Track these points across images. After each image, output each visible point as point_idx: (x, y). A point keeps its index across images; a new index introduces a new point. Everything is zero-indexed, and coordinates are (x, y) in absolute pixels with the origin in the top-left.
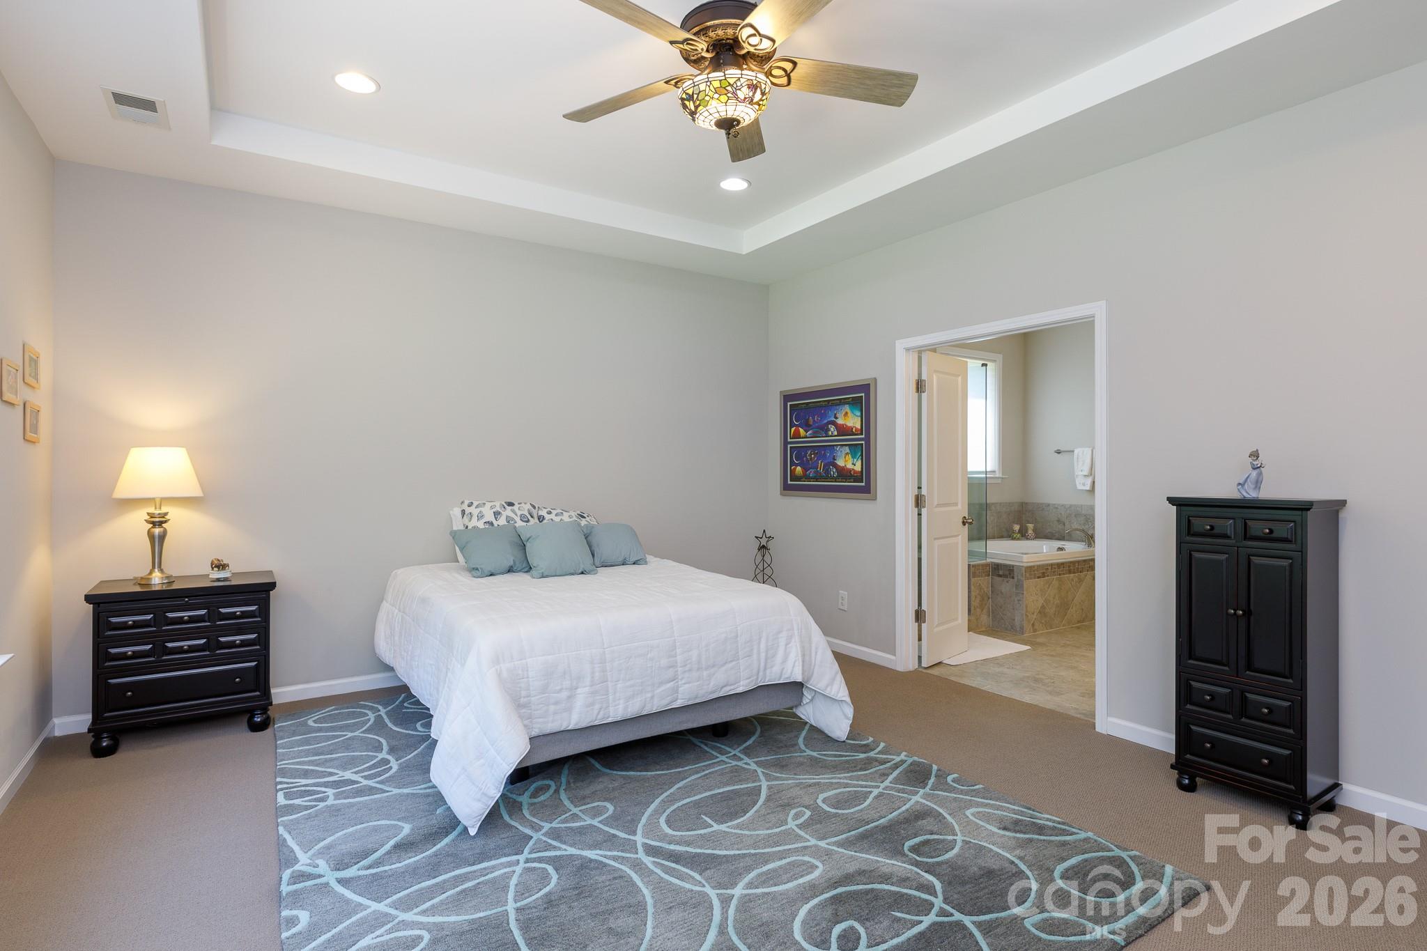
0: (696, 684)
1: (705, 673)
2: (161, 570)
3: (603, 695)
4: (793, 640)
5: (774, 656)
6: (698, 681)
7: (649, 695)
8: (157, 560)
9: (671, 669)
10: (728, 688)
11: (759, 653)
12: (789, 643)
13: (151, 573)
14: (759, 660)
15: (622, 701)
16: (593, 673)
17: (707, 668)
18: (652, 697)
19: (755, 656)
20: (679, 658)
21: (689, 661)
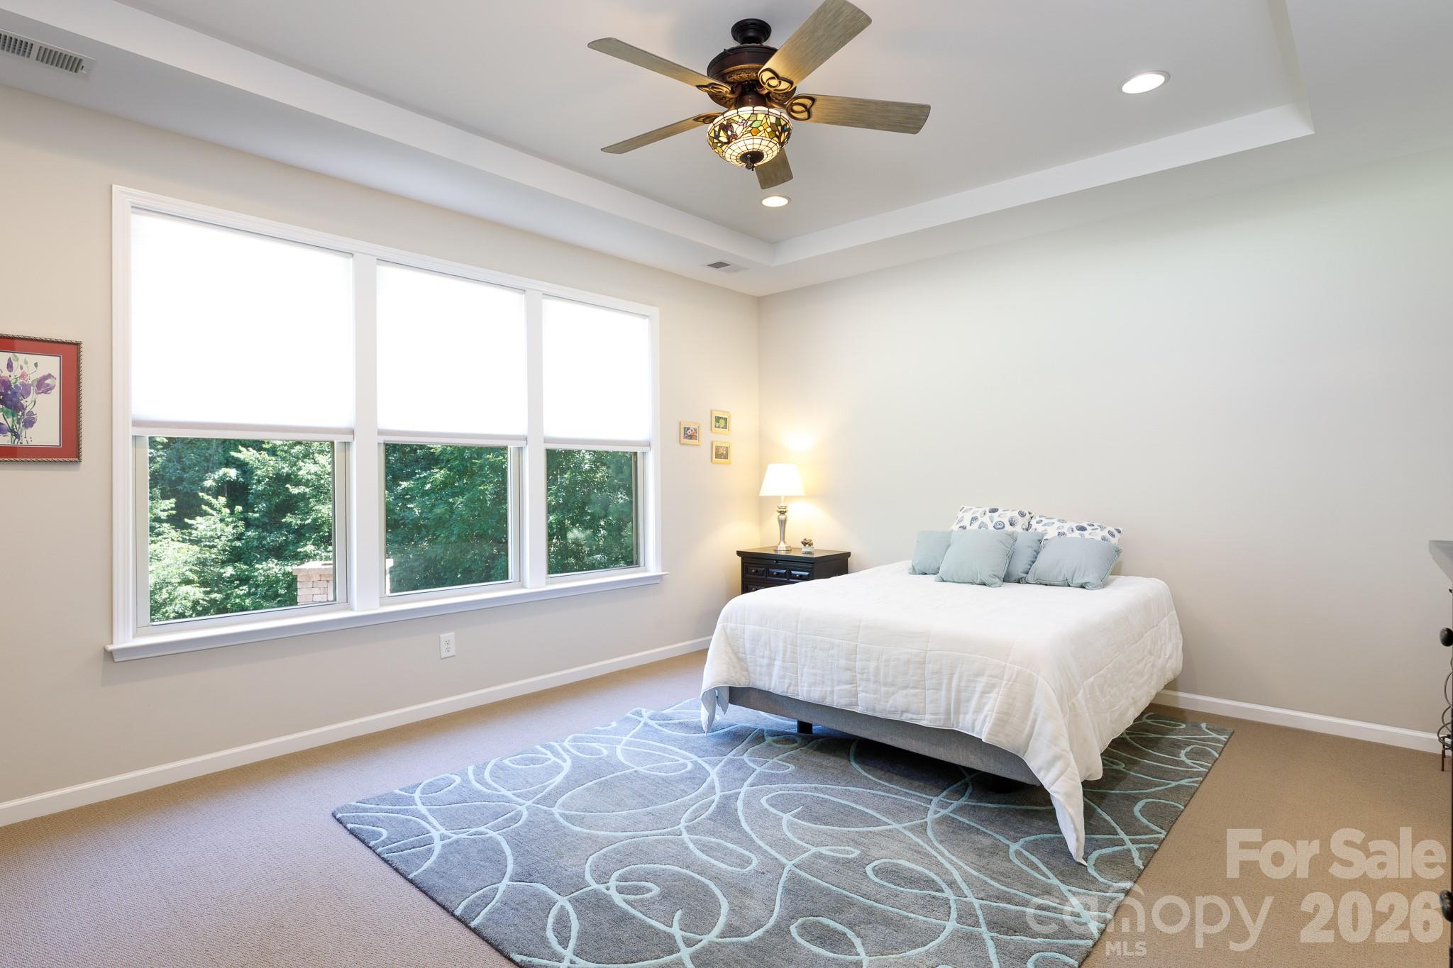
0: (872, 696)
1: (883, 689)
2: (785, 543)
3: (792, 673)
4: (996, 690)
5: (968, 700)
6: (875, 694)
7: (829, 689)
8: (783, 538)
9: (848, 672)
10: (910, 716)
11: (949, 690)
12: (989, 693)
13: (779, 543)
14: (949, 699)
15: (806, 685)
16: (785, 651)
17: (886, 684)
18: (832, 692)
19: (943, 693)
20: (858, 664)
21: (866, 671)
